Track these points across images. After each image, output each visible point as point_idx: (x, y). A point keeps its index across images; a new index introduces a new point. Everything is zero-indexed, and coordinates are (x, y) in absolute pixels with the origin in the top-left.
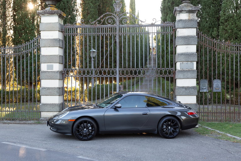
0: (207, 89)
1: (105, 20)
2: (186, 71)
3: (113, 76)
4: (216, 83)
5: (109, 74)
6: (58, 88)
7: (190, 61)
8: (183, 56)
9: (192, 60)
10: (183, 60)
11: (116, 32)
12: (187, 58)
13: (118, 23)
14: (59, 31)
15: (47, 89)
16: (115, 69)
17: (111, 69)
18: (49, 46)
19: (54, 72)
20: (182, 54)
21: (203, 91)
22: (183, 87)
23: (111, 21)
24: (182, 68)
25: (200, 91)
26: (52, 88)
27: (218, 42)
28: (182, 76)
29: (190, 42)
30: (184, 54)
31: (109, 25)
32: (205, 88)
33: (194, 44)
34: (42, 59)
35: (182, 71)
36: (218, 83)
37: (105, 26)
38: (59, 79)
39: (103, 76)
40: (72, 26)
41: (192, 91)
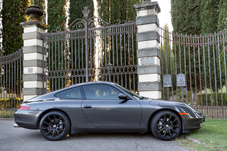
0: (171, 83)
1: (75, 26)
2: (147, 66)
3: (83, 76)
4: (180, 78)
5: (80, 75)
6: (36, 88)
7: (150, 56)
8: (143, 52)
9: (152, 55)
10: (144, 55)
11: (85, 35)
12: (147, 53)
13: (86, 27)
14: (37, 38)
15: (27, 89)
16: (84, 69)
17: (81, 69)
18: (29, 52)
19: (33, 74)
20: (142, 50)
21: (166, 86)
22: (144, 83)
23: (80, 26)
24: (142, 64)
25: (164, 86)
26: (31, 88)
27: (180, 36)
28: (143, 72)
29: (149, 37)
30: (144, 50)
31: (79, 29)
32: (168, 83)
33: (154, 39)
34: (24, 64)
35: (143, 67)
36: (182, 78)
37: (76, 31)
38: (37, 80)
39: (75, 76)
40: (49, 34)
41: (154, 86)
